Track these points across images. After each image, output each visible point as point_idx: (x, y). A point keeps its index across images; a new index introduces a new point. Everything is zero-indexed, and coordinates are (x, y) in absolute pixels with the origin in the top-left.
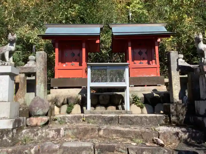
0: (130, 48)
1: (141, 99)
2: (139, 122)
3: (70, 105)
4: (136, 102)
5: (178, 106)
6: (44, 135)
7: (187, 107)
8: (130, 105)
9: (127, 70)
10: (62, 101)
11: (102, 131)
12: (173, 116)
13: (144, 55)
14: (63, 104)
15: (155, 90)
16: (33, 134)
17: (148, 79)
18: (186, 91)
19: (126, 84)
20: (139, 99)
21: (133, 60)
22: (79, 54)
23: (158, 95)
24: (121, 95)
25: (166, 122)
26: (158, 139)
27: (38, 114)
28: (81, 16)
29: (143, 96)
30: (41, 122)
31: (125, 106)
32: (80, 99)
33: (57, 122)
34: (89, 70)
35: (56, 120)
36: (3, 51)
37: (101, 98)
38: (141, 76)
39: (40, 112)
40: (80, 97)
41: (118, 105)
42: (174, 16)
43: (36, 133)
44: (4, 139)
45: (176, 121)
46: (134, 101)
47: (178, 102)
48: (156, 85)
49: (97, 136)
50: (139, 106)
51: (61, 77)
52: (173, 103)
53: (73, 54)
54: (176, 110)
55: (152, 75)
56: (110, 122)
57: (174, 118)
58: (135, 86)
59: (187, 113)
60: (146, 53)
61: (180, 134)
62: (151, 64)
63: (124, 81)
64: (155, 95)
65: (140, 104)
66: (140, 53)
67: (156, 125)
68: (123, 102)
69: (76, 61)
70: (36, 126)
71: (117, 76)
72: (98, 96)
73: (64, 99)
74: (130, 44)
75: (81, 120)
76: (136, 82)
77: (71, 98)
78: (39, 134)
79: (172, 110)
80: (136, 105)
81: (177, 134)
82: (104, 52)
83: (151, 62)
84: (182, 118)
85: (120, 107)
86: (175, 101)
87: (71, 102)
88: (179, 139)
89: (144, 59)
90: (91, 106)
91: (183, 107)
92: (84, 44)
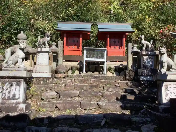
0: (108, 39)
1: (113, 69)
2: (110, 79)
3: (73, 70)
4: (110, 70)
5: (130, 71)
6: (65, 81)
7: (134, 72)
8: (107, 72)
9: (106, 52)
10: (69, 68)
11: (92, 81)
12: (127, 76)
13: (117, 43)
14: (69, 70)
15: (122, 64)
16: (60, 81)
17: (118, 58)
18: (137, 65)
19: (105, 60)
20: (112, 69)
21: (110, 46)
22: (78, 41)
23: (123, 67)
24: (102, 66)
25: (124, 79)
26: (118, 85)
27: (61, 72)
28: (78, 14)
29: (114, 67)
30: (63, 76)
31: (104, 72)
32: (79, 67)
33: (69, 77)
34: (85, 52)
35: (68, 76)
36: (45, 41)
37: (90, 67)
38: (114, 56)
39: (62, 71)
40: (79, 66)
41: (100, 71)
42: (140, 17)
43: (61, 80)
44: (47, 82)
45: (129, 79)
46: (109, 69)
47: (131, 70)
48: (123, 62)
49: (90, 83)
50: (111, 72)
51: (67, 54)
52: (128, 70)
53: (74, 41)
54: (129, 73)
55: (121, 56)
56: (96, 78)
57: (127, 77)
58: (110, 62)
59: (134, 75)
60: (118, 42)
61: (128, 84)
62: (121, 49)
63: (104, 58)
64: (121, 67)
65: (112, 71)
66: (115, 42)
67: (119, 80)
68: (103, 70)
69: (75, 45)
70: (60, 78)
71: (100, 55)
72: (89, 66)
73: (70, 67)
74: (108, 36)
75: (81, 77)
76: (111, 59)
77: (74, 67)
78: (63, 81)
79: (127, 73)
80: (110, 72)
81: (127, 83)
82: (92, 39)
83: (121, 47)
84: (132, 77)
85: (101, 72)
86: (129, 69)
87: (74, 69)
88: (128, 86)
89: (117, 46)
90: (85, 72)
91: (133, 72)
92: (81, 36)
